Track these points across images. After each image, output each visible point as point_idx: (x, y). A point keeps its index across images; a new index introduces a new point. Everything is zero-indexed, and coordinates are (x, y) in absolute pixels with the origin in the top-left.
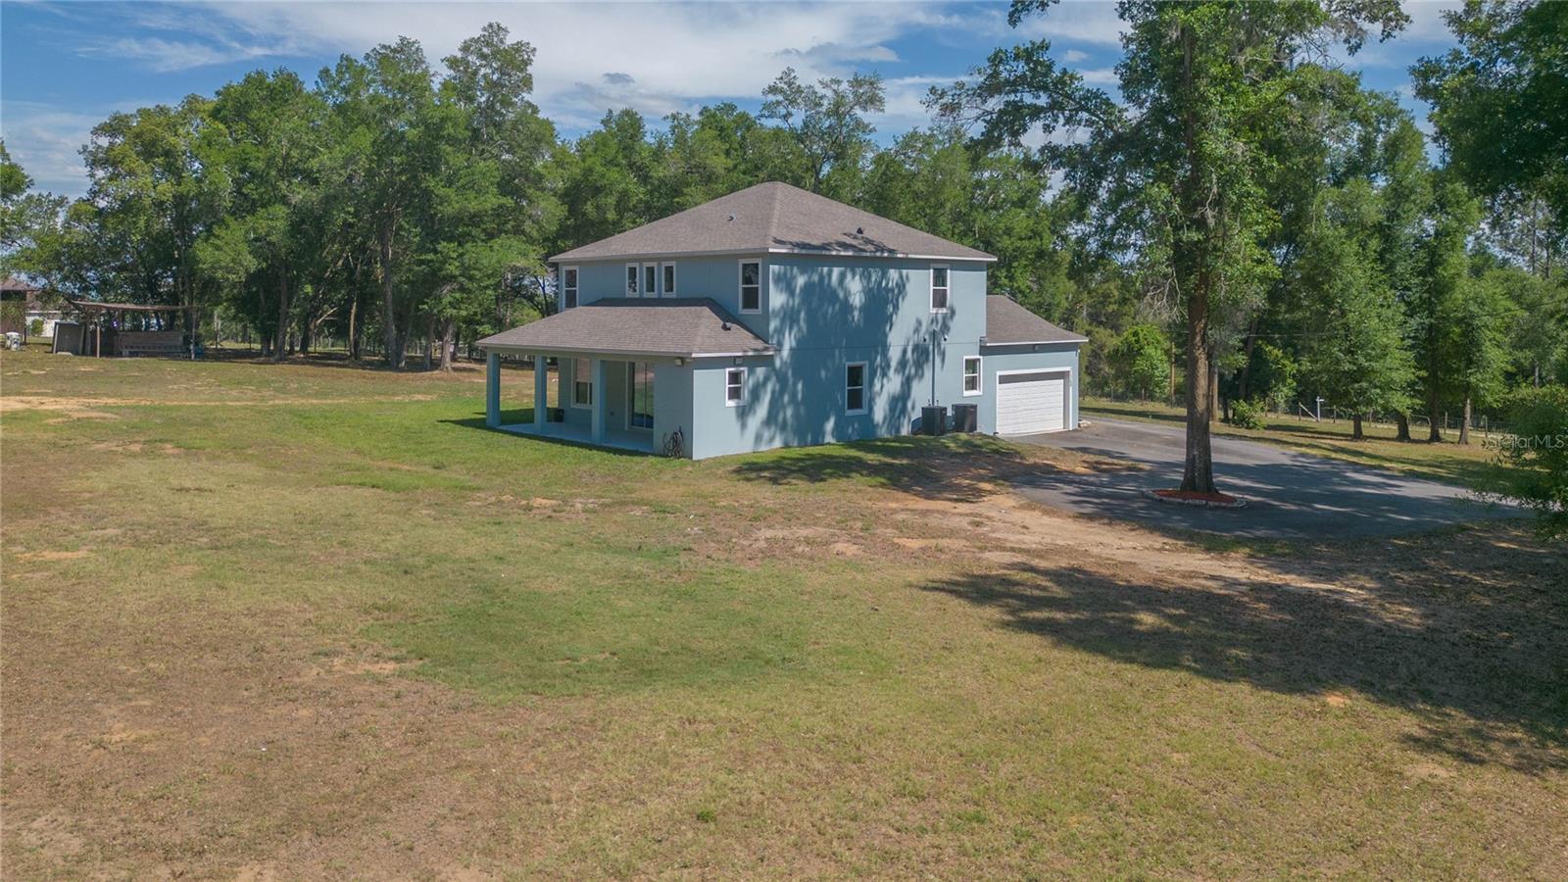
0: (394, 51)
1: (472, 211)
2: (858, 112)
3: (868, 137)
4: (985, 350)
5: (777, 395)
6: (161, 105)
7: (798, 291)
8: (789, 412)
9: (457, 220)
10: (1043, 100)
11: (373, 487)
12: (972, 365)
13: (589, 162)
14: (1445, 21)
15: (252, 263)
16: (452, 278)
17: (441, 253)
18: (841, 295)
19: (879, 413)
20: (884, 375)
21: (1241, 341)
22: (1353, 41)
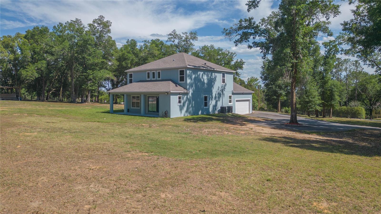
0: (74, 22)
1: (96, 62)
2: (191, 41)
3: (193, 47)
4: (233, 94)
5: (188, 105)
6: (9, 35)
7: (193, 79)
8: (191, 109)
9: (92, 65)
10: (253, 31)
11: (98, 122)
12: (230, 97)
13: (123, 52)
14: (351, 12)
15: (37, 75)
16: (90, 79)
17: (88, 73)
18: (202, 80)
19: (211, 110)
20: (212, 100)
21: (286, 93)
22: (327, 17)
